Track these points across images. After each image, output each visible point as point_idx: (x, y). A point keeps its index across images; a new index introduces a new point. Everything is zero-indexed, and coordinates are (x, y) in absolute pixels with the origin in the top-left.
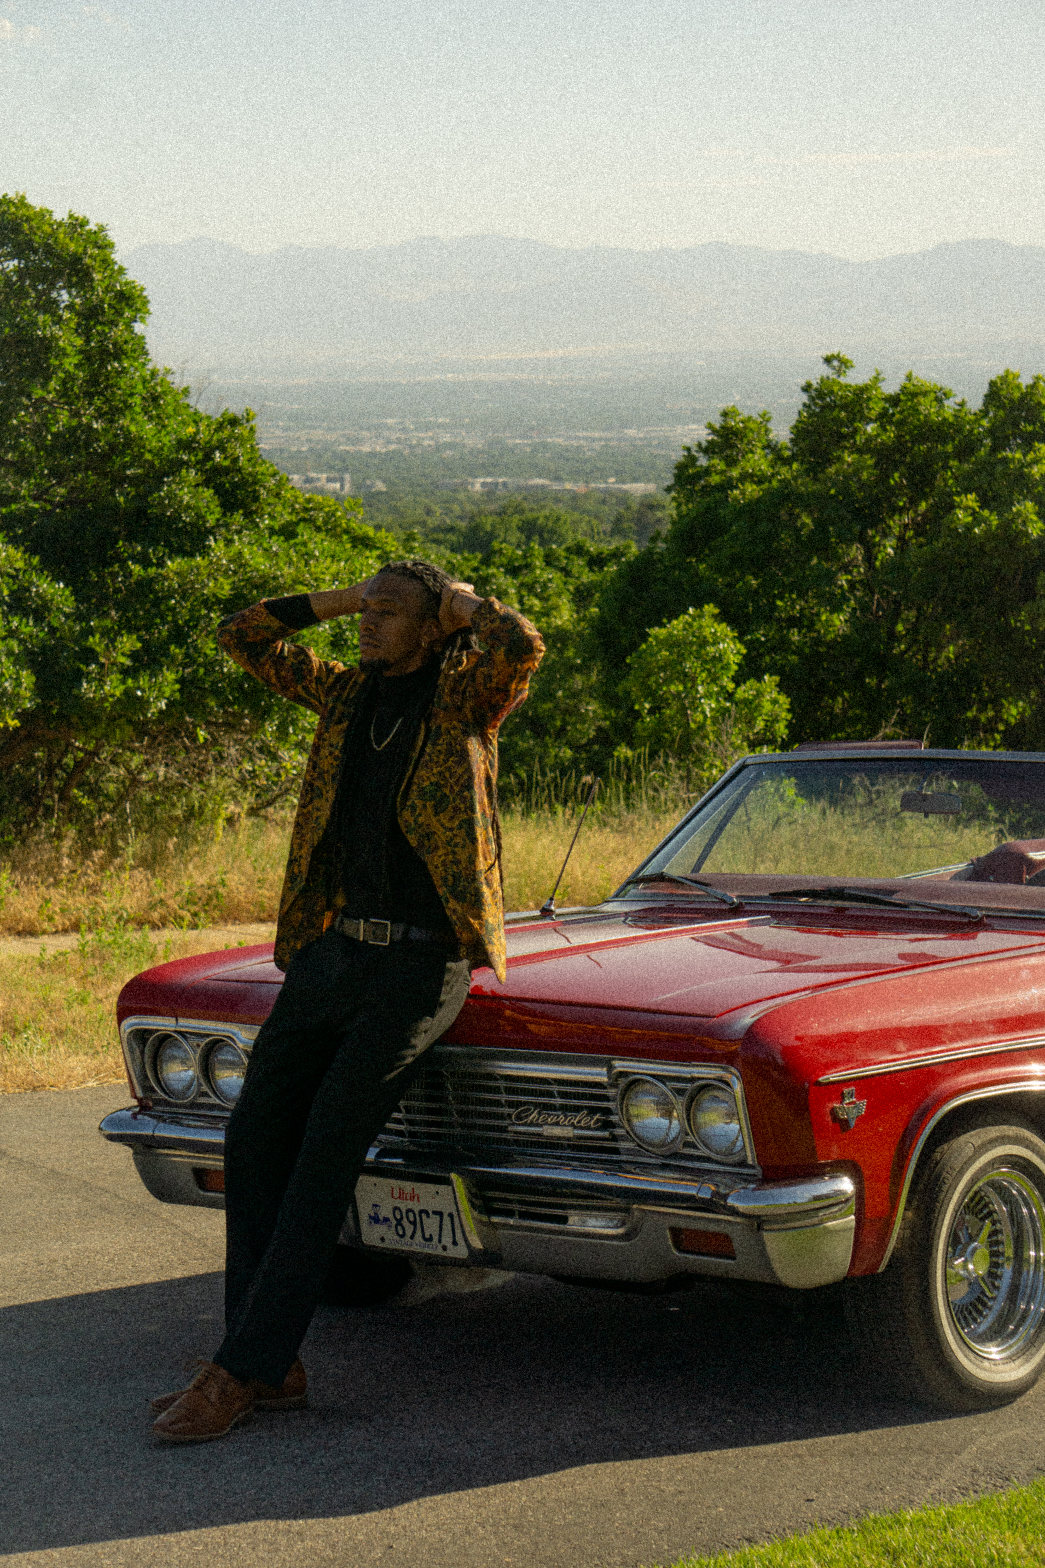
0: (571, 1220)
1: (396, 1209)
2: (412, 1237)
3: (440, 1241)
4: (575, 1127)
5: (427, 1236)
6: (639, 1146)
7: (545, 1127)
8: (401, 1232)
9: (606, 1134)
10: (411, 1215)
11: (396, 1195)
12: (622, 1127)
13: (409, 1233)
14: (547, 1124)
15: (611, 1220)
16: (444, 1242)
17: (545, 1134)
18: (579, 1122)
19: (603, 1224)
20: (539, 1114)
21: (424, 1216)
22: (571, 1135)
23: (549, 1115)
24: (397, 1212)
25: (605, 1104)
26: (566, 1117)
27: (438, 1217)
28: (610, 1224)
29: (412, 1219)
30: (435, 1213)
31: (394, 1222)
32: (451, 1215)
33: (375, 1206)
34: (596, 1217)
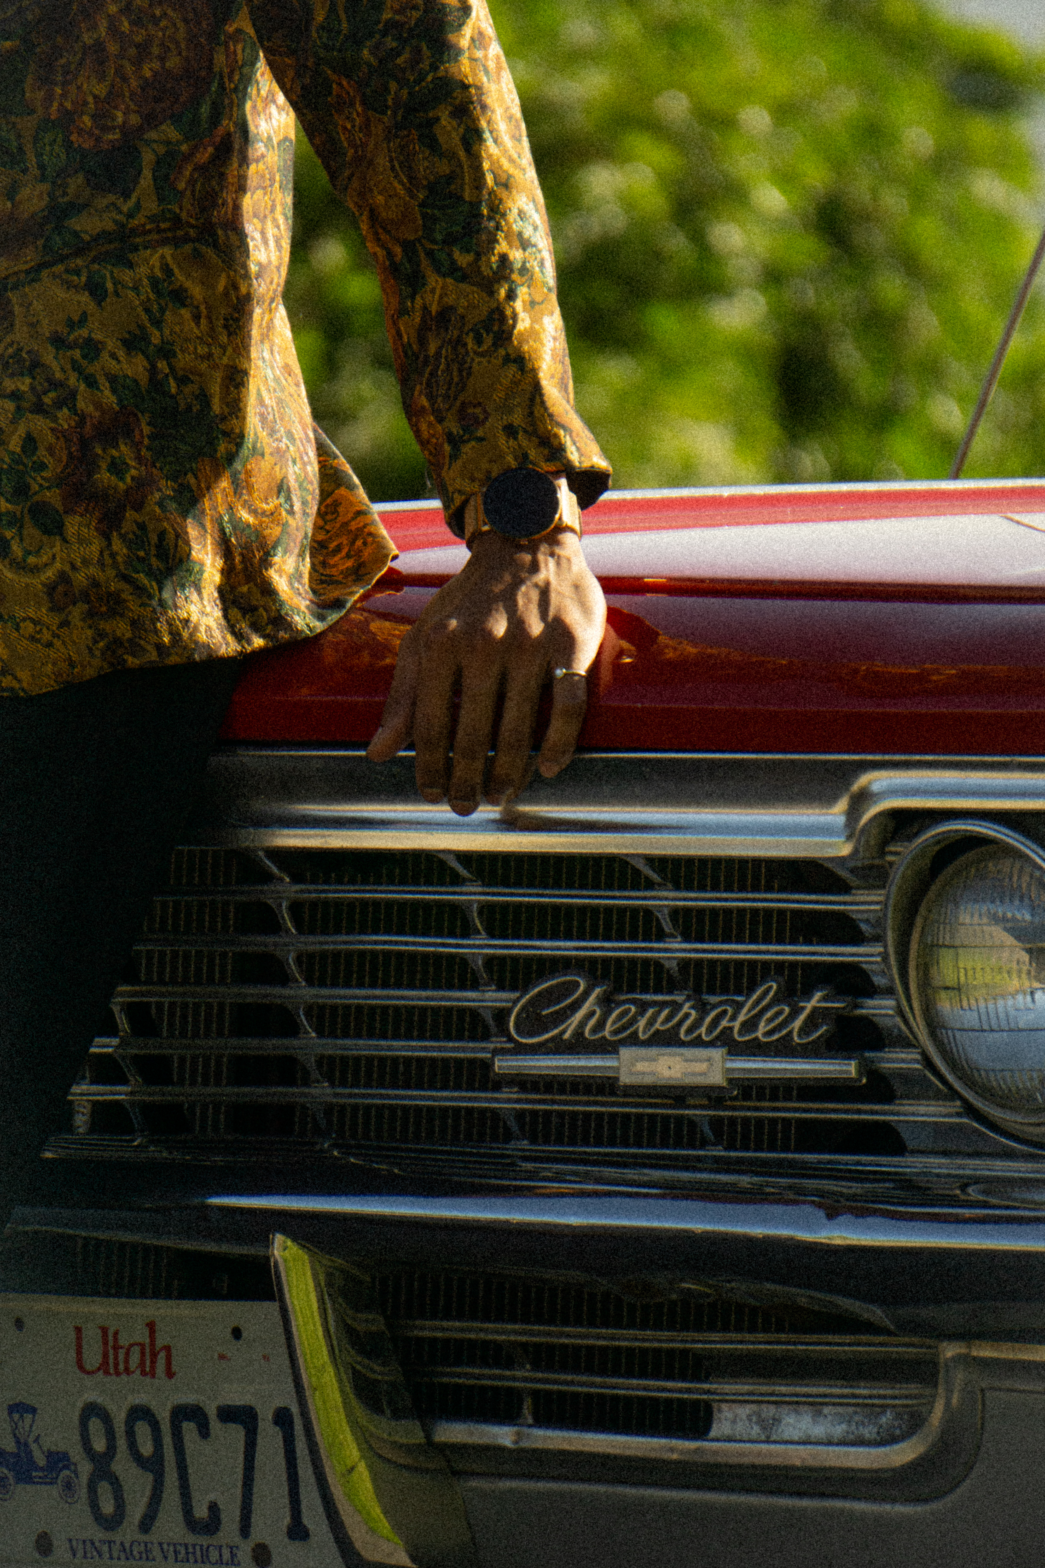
0: (720, 1427)
1: (91, 1410)
2: (146, 1525)
3: (245, 1529)
4: (735, 1049)
5: (201, 1512)
6: (970, 1110)
7: (626, 1053)
8: (108, 1507)
9: (850, 1068)
10: (143, 1430)
11: (93, 1358)
12: (905, 1042)
13: (136, 1511)
14: (633, 1041)
15: (873, 1411)
16: (261, 1532)
17: (625, 1079)
18: (750, 1025)
19: (839, 1430)
20: (607, 1002)
21: (189, 1429)
22: (717, 1078)
23: (643, 1007)
24: (95, 1425)
25: (846, 953)
26: (703, 1008)
27: (236, 1433)
28: (869, 1432)
29: (147, 1449)
30: (228, 1414)
31: (85, 1468)
32: (282, 1418)
33: (19, 1409)
34: (816, 1406)
